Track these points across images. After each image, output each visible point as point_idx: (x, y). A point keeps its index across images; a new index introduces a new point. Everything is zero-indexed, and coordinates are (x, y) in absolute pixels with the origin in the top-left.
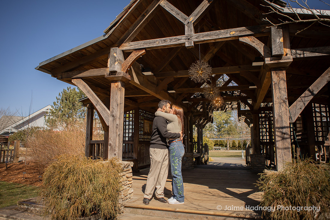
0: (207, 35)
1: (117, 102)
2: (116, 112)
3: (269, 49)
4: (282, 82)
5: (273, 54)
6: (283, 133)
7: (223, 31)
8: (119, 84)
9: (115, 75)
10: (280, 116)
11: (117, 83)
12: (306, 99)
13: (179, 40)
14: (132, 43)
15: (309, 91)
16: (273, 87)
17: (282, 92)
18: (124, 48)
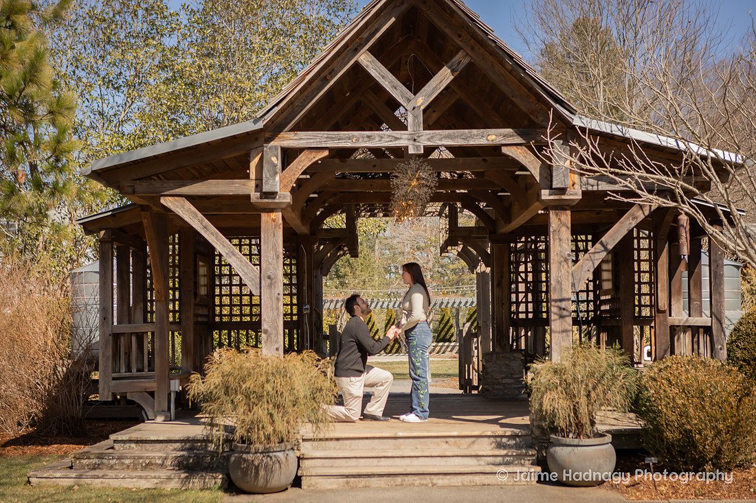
0: (448, 137)
1: (276, 251)
2: (276, 270)
3: (549, 172)
4: (564, 229)
5: (554, 187)
6: (560, 308)
7: (476, 133)
8: (278, 216)
9: (274, 198)
10: (558, 282)
11: (274, 214)
12: (597, 256)
13: (397, 139)
14: (302, 134)
15: (602, 244)
16: (551, 236)
17: (564, 244)
18: (286, 144)
